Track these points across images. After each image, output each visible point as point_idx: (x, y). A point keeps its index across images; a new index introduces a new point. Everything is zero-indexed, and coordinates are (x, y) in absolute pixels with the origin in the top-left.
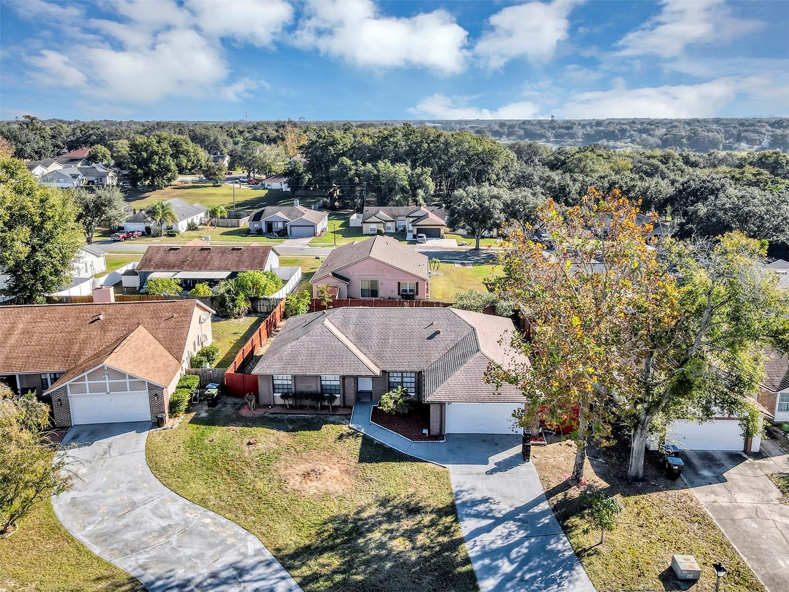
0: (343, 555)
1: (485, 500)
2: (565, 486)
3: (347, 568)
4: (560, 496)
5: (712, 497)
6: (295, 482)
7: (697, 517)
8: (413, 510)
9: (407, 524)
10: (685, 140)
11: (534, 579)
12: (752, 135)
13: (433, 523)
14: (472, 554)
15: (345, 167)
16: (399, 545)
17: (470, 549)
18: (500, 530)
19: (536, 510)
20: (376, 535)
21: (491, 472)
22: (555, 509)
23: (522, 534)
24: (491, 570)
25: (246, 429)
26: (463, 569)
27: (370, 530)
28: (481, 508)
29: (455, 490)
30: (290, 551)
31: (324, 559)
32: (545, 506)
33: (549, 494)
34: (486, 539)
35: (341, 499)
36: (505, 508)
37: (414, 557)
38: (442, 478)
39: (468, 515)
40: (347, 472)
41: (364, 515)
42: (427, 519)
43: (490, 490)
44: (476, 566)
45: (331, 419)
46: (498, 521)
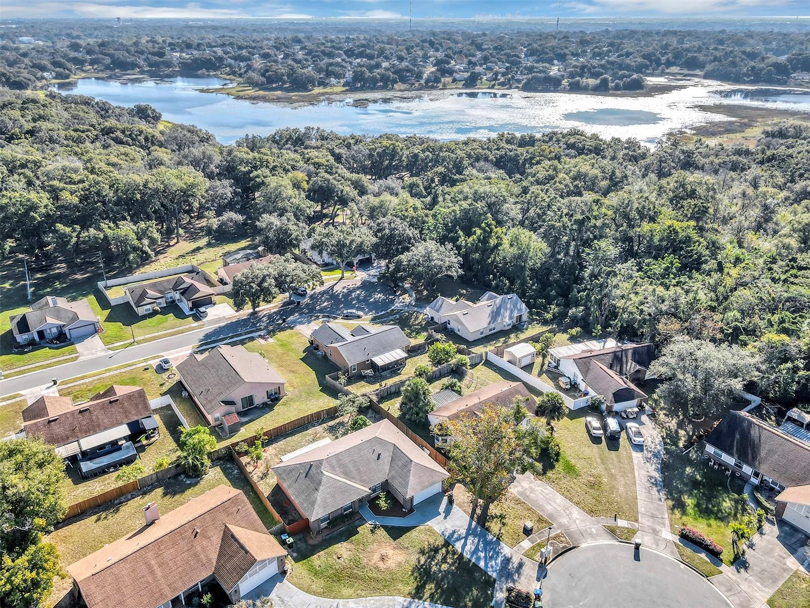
0: (432, 582)
1: (454, 532)
2: (474, 511)
3: (438, 586)
4: (476, 516)
5: (517, 489)
6: (381, 565)
7: (518, 502)
8: (436, 550)
9: (439, 557)
10: (286, 78)
11: (493, 555)
12: (337, 69)
13: (447, 552)
14: (469, 557)
15: (64, 235)
16: (444, 567)
17: (467, 555)
18: (469, 542)
19: (473, 526)
20: (434, 568)
21: (445, 518)
22: (478, 523)
23: (477, 540)
24: (479, 559)
25: (326, 550)
26: (471, 564)
27: (430, 568)
28: (456, 536)
29: (440, 533)
30: (413, 592)
31: (428, 587)
32: (474, 524)
33: (472, 517)
34: (468, 548)
35: (407, 562)
36: (463, 532)
37: (454, 568)
38: (431, 530)
39: (455, 541)
40: (394, 548)
41: (422, 562)
42: (444, 550)
43: (452, 527)
44: (473, 560)
45: (357, 523)
46: (466, 538)
